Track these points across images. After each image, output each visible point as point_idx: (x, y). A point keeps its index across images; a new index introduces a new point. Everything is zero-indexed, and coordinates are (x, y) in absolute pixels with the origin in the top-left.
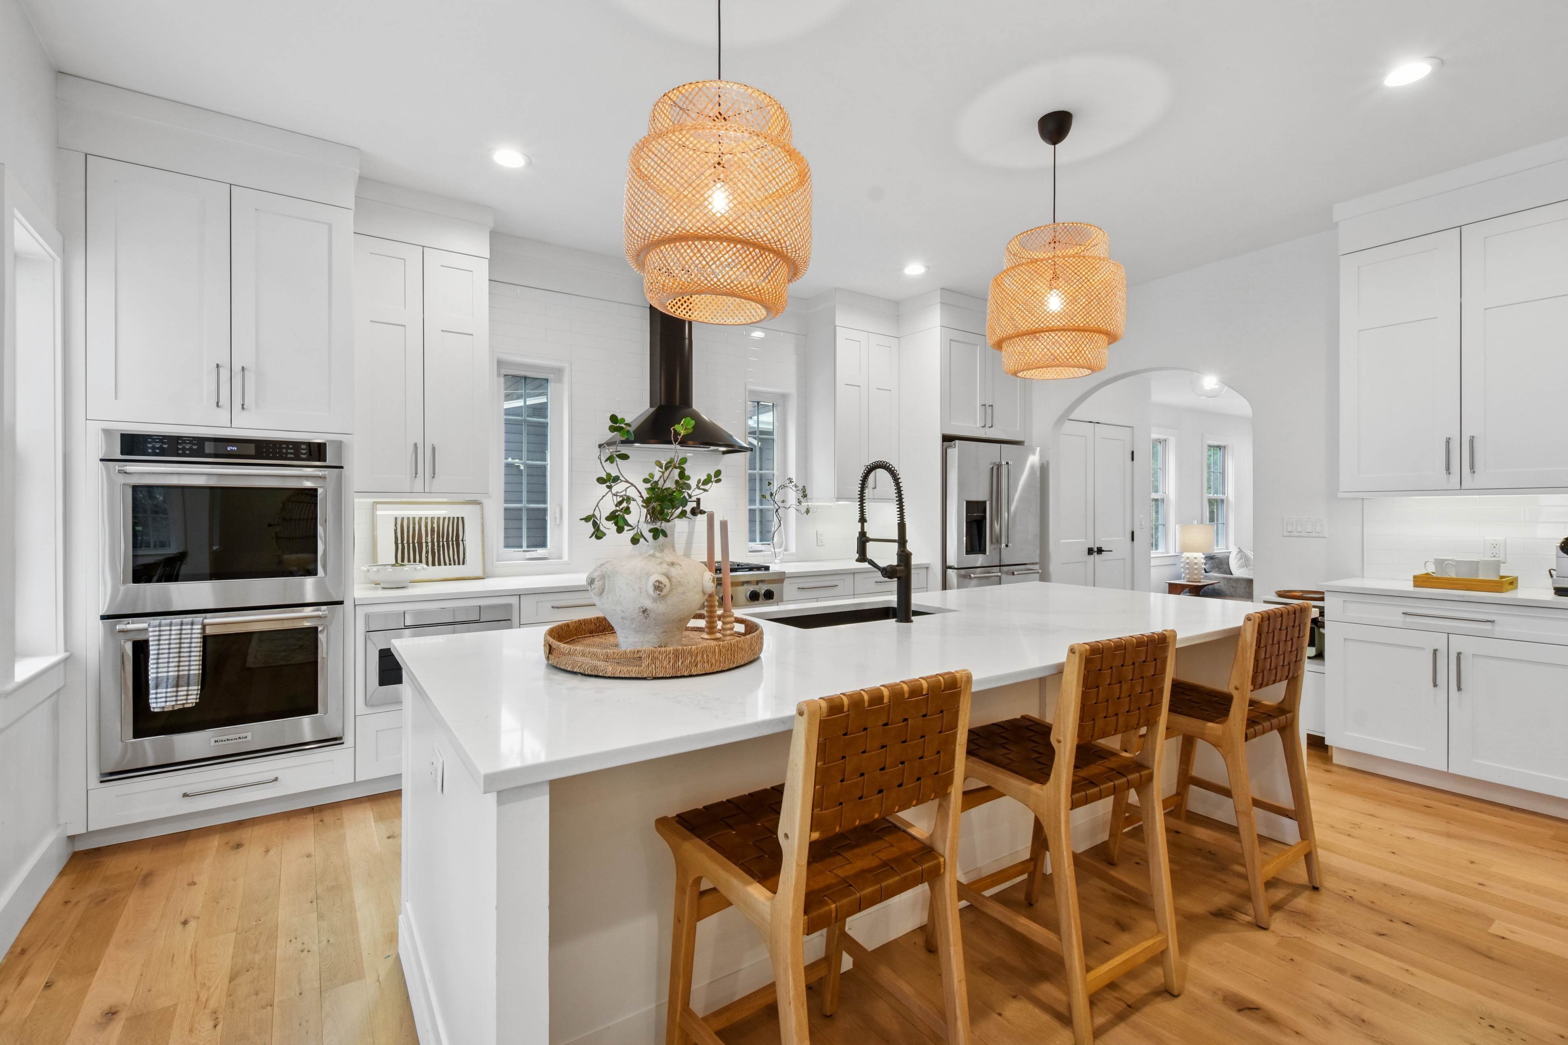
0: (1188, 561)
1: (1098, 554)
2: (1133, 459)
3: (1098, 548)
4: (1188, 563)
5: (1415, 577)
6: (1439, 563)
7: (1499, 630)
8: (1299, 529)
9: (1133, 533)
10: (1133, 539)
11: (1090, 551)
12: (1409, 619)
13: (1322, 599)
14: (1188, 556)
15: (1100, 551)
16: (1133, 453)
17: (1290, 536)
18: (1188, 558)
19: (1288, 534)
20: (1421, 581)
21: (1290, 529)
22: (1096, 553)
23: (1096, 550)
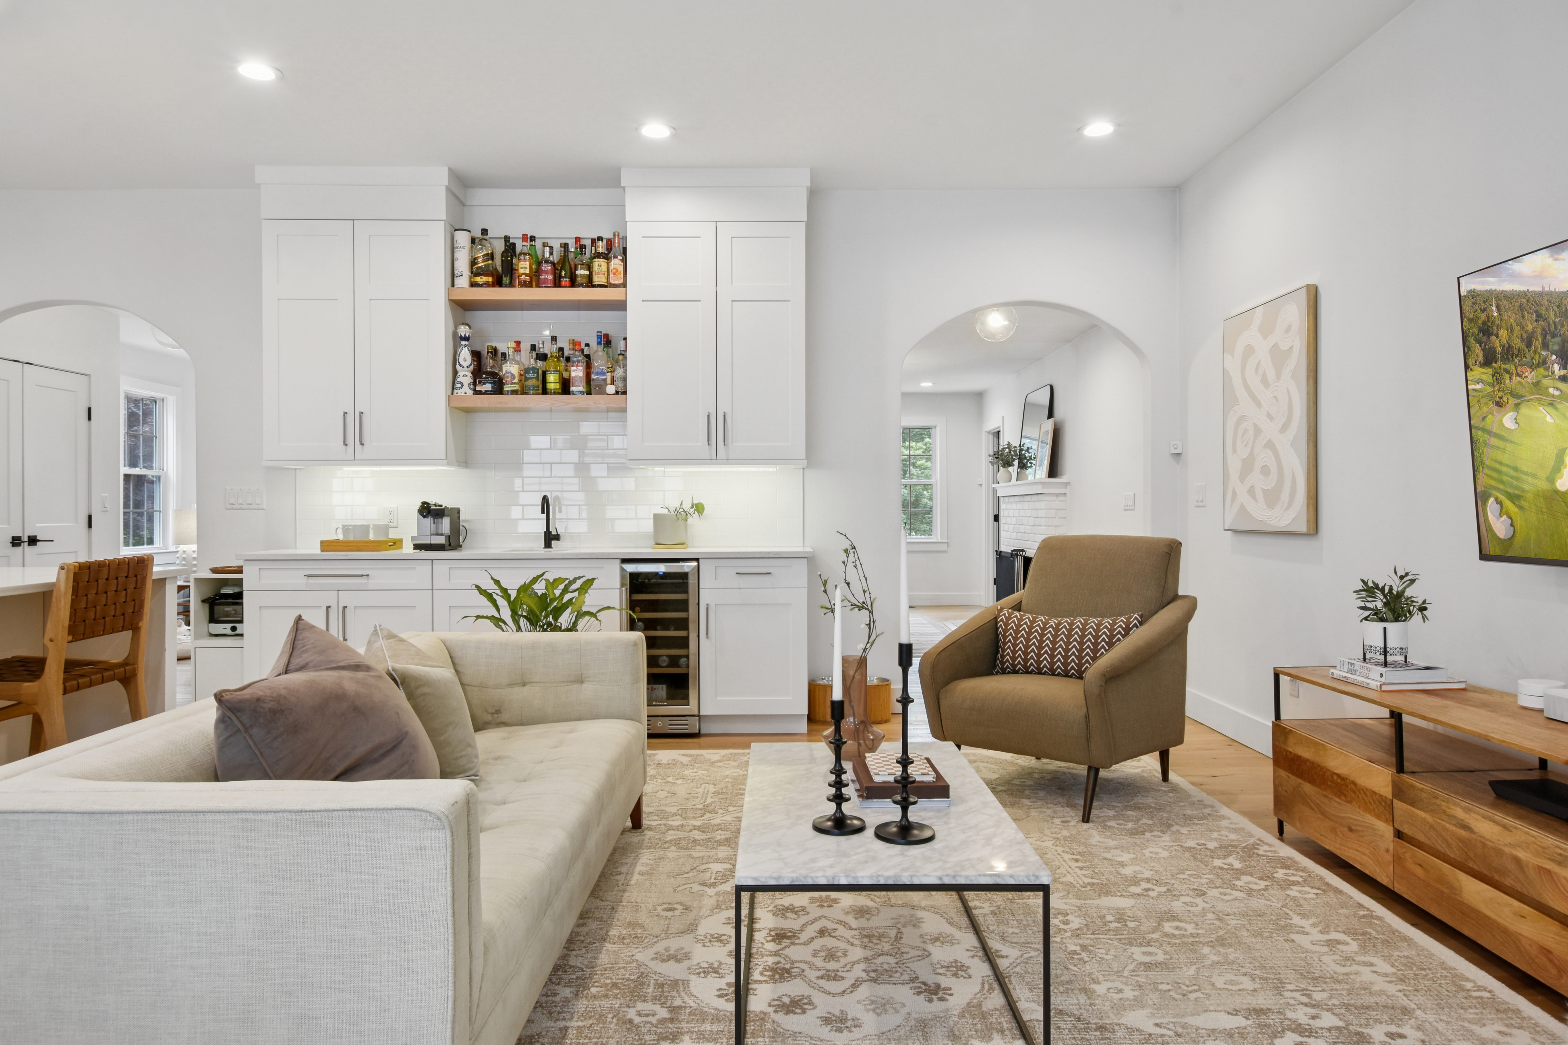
0: (184, 556)
1: (29, 545)
2: (90, 418)
3: (29, 537)
4: (184, 559)
5: (322, 542)
6: (346, 529)
7: (372, 583)
8: (240, 501)
9: (90, 517)
10: (90, 526)
11: (16, 542)
12: (312, 581)
13: (241, 572)
14: (185, 549)
15: (33, 541)
16: (89, 409)
17: (232, 509)
18: (184, 552)
19: (230, 506)
20: (326, 546)
21: (232, 501)
22: (26, 544)
23: (26, 539)
